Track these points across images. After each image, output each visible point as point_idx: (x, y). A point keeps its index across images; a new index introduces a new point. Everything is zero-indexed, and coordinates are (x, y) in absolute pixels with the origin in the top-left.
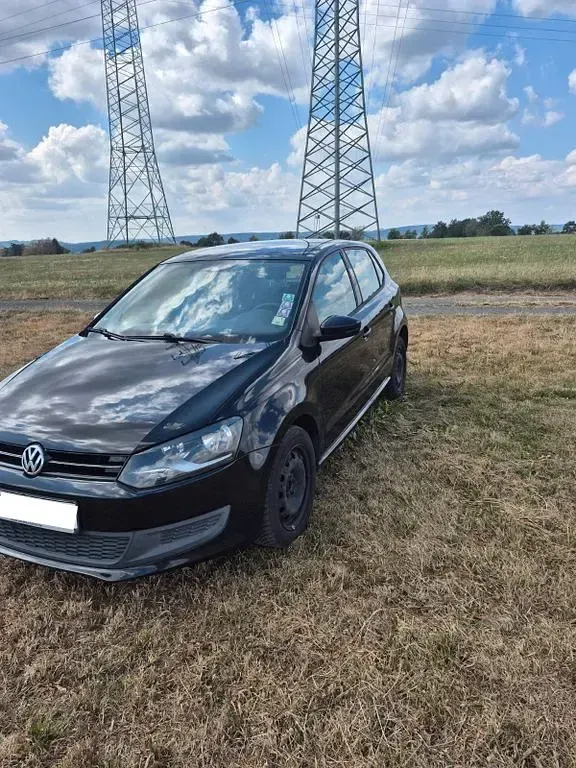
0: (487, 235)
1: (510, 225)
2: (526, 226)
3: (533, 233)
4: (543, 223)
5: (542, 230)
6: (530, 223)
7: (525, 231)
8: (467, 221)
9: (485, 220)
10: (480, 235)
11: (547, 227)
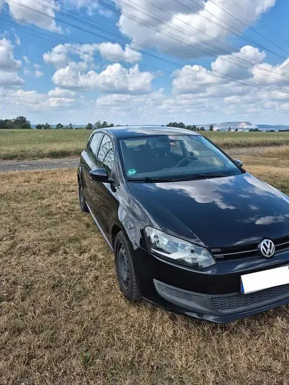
0: (20, 128)
1: (30, 124)
2: (39, 125)
3: (43, 128)
4: (47, 124)
5: (47, 127)
6: (41, 124)
7: (39, 127)
8: (6, 121)
9: (17, 121)
10: (16, 128)
11: (49, 126)
